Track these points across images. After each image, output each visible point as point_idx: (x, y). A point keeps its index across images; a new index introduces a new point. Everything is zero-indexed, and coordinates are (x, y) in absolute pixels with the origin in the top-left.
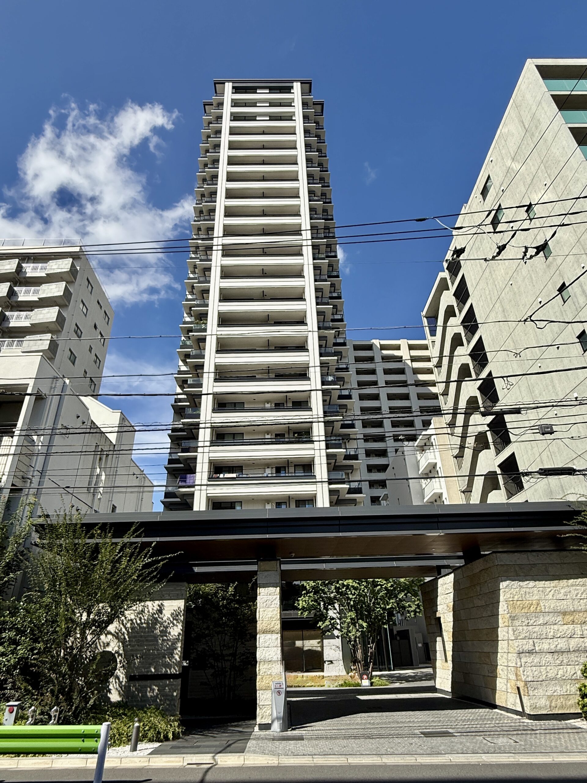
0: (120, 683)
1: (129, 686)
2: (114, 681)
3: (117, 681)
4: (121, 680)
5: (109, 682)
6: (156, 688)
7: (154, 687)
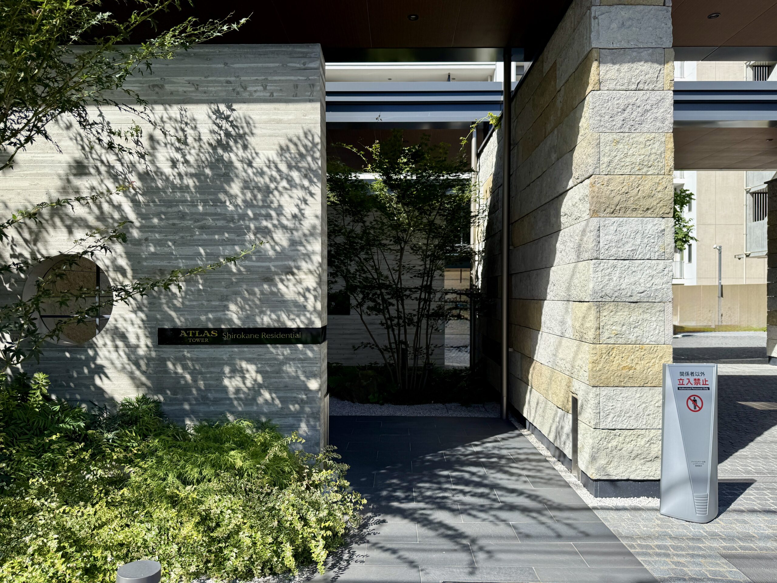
0: (132, 349)
1: (162, 361)
2: (109, 343)
3: (120, 344)
4: (133, 340)
5: (93, 346)
6: (252, 368)
7: (244, 365)
